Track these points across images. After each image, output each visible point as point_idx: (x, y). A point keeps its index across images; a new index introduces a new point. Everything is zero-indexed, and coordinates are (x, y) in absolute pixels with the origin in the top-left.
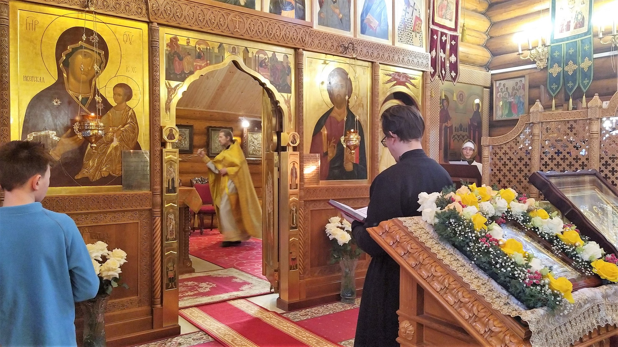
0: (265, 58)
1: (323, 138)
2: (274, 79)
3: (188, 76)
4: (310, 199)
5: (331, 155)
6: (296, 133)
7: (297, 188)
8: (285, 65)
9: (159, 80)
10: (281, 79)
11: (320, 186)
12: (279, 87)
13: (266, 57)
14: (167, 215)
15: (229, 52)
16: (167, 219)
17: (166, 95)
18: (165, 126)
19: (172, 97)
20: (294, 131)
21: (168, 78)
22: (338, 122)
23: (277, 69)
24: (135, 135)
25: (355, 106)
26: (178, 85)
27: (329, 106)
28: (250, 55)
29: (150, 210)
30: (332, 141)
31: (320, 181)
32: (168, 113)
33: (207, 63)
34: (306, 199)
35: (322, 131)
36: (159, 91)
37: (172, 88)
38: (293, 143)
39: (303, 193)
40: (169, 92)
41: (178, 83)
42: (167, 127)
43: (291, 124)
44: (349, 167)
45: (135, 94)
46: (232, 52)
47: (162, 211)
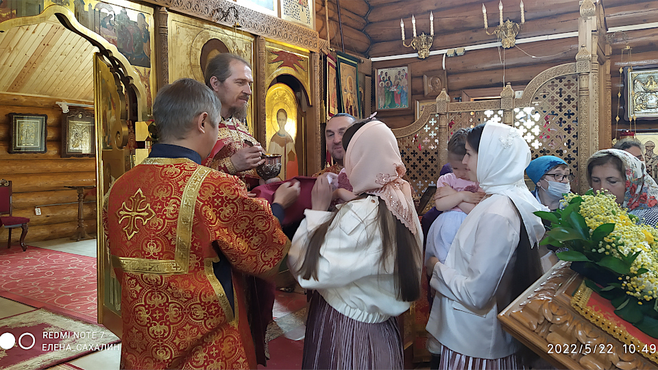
0: (110, 15)
8: (141, 28)
10: (134, 47)
12: (132, 57)
13: (112, 13)
15: (50, 1)
23: (128, 32)
28: (86, 8)
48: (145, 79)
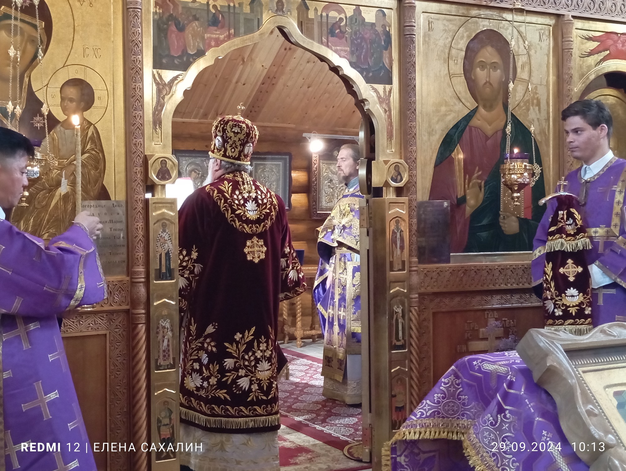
0: (341, 19)
1: (457, 168)
2: (359, 57)
3: (195, 60)
4: (430, 291)
5: (473, 202)
6: (402, 161)
7: (403, 269)
8: (379, 29)
9: (141, 69)
10: (371, 58)
11: (452, 264)
12: (368, 73)
13: (342, 16)
14: (158, 320)
15: (270, 11)
16: (158, 328)
17: (155, 96)
18: (153, 156)
19: (166, 100)
20: (398, 156)
21: (158, 64)
22: (487, 138)
23: (363, 39)
24: (99, 173)
25: (522, 104)
26: (175, 78)
27: (468, 104)
28: (311, 15)
29: (127, 312)
30: (476, 175)
32: (158, 130)
33: (230, 34)
34: (423, 290)
35: (453, 155)
36: (142, 89)
37: (165, 84)
38: (395, 181)
39: (416, 278)
40: (159, 91)
41: (176, 73)
42: (157, 155)
43: (391, 143)
44: (510, 226)
45: (99, 98)
46: (277, 11)
47: (148, 314)
48: (384, 100)
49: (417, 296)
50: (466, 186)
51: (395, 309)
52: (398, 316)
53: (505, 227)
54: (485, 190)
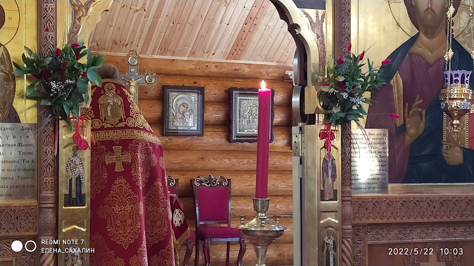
4: (365, 221)
5: (414, 130)
7: (336, 199)
11: (390, 194)
19: (82, 21)
25: (466, 31)
27: (408, 31)
30: (416, 103)
31: (390, 185)
34: (357, 221)
35: (391, 83)
36: (54, 10)
37: (82, 5)
39: (349, 209)
40: (75, 13)
43: (324, 69)
44: (454, 156)
48: (316, 26)
49: (350, 227)
50: (406, 114)
51: (325, 240)
52: (330, 248)
53: (448, 158)
54: (426, 119)
